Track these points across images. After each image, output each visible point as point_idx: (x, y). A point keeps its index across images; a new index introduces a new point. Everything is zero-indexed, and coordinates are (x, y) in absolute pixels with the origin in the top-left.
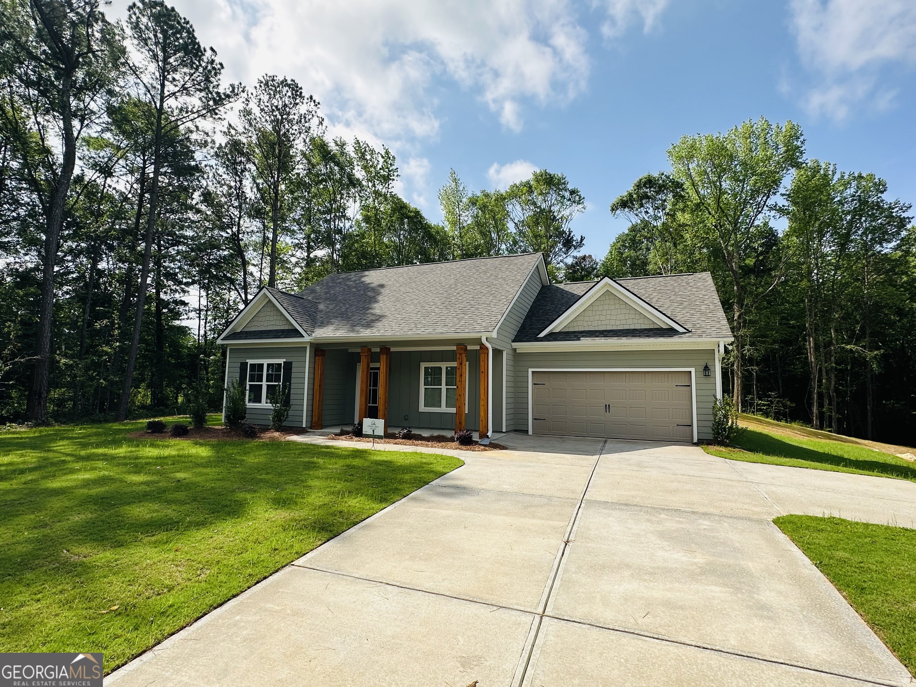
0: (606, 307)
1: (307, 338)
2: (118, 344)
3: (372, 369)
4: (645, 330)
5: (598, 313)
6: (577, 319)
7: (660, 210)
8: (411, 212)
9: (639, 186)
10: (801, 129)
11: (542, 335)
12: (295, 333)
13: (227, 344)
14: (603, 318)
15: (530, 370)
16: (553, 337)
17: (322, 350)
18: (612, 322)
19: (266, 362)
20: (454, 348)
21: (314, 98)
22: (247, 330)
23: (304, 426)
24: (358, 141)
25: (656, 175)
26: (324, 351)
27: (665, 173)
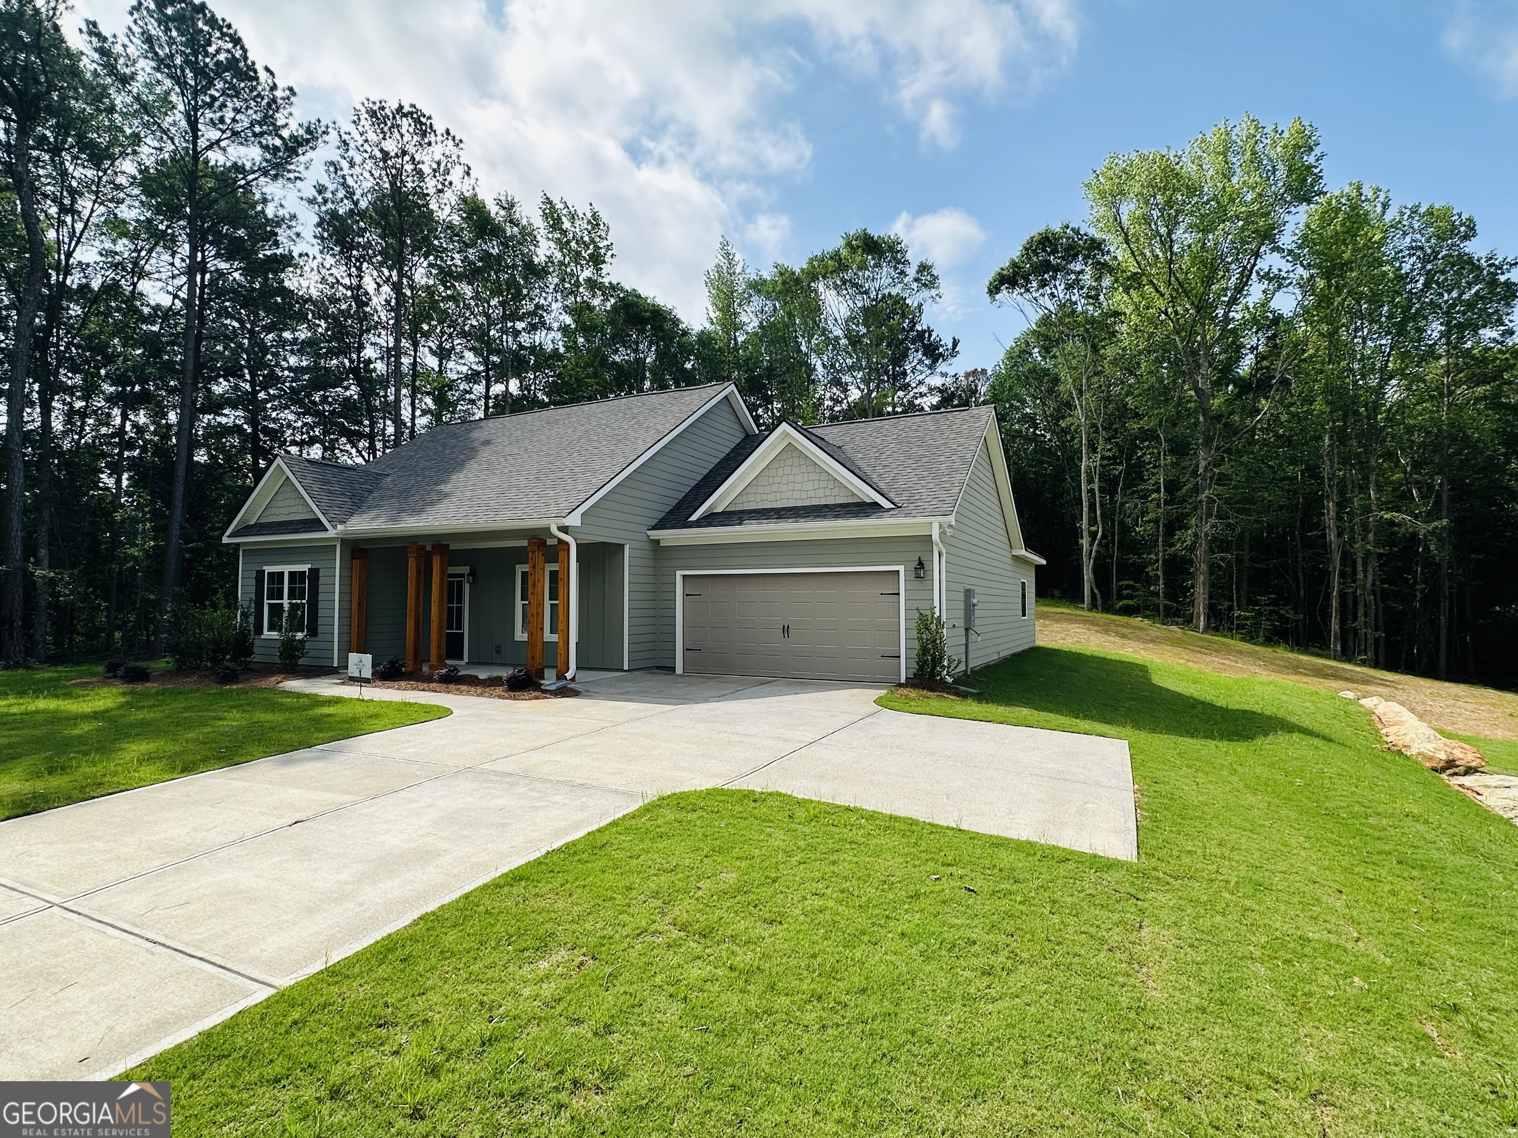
0: (787, 470)
1: (331, 533)
2: (152, 543)
3: (451, 576)
4: (840, 505)
5: (777, 480)
6: (747, 491)
7: (1075, 291)
8: (646, 311)
9: (1030, 249)
10: (1318, 134)
11: (694, 518)
12: (315, 525)
13: (238, 545)
14: (783, 488)
15: (679, 573)
16: (711, 519)
17: (361, 550)
18: (797, 495)
19: (287, 569)
20: (525, 543)
21: (452, 133)
22: (264, 520)
23: (335, 665)
24: (547, 198)
25: (1057, 228)
26: (367, 550)
27: (1071, 226)
